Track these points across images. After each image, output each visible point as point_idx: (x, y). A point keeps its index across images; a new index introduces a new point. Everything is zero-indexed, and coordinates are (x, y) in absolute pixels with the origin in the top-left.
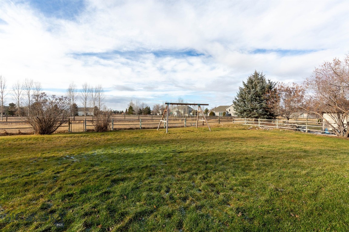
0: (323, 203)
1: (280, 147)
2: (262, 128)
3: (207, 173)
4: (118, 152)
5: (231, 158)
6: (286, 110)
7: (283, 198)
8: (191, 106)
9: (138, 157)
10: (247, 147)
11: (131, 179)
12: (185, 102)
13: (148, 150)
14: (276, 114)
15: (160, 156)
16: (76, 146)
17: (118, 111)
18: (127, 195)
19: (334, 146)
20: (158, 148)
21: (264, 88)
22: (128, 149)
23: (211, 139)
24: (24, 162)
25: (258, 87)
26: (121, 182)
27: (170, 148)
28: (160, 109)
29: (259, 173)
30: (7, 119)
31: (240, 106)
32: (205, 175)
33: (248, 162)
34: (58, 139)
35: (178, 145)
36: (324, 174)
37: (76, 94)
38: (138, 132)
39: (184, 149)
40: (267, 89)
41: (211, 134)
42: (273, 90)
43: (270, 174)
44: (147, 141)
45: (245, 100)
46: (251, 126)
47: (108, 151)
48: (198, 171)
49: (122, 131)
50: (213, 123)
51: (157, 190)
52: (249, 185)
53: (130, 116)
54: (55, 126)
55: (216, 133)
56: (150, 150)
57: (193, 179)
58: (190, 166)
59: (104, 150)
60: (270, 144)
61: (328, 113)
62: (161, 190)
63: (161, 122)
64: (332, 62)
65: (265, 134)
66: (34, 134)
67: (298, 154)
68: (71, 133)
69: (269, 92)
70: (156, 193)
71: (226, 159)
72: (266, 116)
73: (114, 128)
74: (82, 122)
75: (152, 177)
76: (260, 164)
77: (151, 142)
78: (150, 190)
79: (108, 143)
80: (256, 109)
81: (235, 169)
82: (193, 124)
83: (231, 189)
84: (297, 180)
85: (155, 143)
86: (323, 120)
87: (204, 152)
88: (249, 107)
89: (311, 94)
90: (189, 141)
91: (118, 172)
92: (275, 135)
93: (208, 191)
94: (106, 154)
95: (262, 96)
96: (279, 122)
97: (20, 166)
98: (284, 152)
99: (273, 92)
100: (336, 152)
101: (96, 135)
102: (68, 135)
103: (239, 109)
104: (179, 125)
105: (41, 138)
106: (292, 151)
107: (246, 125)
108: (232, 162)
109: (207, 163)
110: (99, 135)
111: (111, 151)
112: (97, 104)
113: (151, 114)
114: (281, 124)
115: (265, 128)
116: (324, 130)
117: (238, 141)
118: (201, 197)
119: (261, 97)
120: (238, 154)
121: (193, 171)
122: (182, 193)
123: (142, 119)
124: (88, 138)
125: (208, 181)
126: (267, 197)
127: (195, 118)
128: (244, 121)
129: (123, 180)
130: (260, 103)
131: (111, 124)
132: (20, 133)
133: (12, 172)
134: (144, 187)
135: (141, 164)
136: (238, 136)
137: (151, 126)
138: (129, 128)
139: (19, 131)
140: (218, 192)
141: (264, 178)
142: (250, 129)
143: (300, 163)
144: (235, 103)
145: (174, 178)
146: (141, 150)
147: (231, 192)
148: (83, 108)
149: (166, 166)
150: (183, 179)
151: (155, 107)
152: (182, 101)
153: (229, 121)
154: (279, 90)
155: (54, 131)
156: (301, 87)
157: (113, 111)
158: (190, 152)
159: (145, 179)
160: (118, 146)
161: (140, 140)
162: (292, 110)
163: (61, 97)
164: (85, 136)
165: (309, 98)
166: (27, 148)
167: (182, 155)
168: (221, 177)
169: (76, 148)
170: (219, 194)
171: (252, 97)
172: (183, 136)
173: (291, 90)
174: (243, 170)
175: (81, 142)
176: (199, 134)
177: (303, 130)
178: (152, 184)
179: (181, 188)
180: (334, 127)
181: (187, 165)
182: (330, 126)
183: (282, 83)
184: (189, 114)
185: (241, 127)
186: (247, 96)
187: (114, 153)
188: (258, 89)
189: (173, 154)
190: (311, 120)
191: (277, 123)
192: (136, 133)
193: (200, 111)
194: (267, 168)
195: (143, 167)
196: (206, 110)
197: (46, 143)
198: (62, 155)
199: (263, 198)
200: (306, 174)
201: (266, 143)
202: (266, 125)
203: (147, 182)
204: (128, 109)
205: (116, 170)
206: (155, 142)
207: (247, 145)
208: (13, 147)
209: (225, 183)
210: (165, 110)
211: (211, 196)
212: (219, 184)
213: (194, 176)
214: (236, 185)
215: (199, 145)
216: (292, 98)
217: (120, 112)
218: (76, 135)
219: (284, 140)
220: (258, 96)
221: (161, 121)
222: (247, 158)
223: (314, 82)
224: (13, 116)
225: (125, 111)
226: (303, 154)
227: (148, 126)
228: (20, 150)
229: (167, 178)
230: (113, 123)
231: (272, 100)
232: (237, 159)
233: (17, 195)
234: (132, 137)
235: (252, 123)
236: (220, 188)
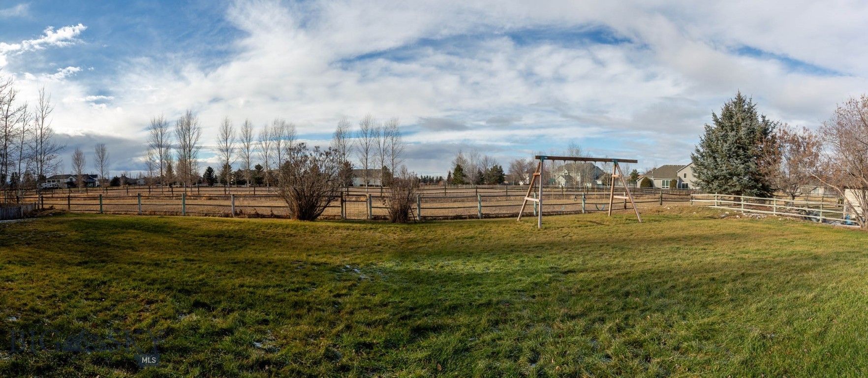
0: (832, 346)
1: (776, 253)
2: (746, 216)
3: (626, 318)
4: (429, 268)
5: (680, 280)
6: (792, 180)
7: (773, 352)
8: (598, 164)
9: (472, 282)
10: (716, 256)
11: (452, 329)
12: (584, 155)
13: (494, 266)
14: (773, 187)
15: (521, 280)
16: (359, 248)
17: (432, 177)
18: (444, 362)
19: (855, 244)
20: (517, 262)
21: (753, 131)
22: (450, 262)
23: (642, 241)
24: (286, 265)
25: (743, 129)
26: (432, 334)
27: (546, 263)
28: (526, 170)
29: (734, 308)
30: (255, 191)
31: (706, 168)
32: (622, 321)
33: (714, 287)
34: (326, 231)
35: (565, 254)
36: (838, 294)
37: (350, 142)
38: (475, 224)
39: (578, 264)
40: (758, 135)
41: (641, 228)
42: (769, 137)
43: (754, 307)
44: (492, 246)
45: (716, 155)
46: (727, 210)
47: (407, 266)
48: (605, 315)
49: (439, 223)
50: (647, 204)
51: (509, 357)
52: (714, 336)
53: (458, 189)
54: (320, 206)
55: (653, 227)
56: (497, 266)
57: (594, 333)
58: (587, 304)
59: (401, 263)
60: (760, 248)
61: (851, 188)
62: (518, 358)
63: (527, 201)
64: (860, 100)
65: (752, 226)
66: (290, 218)
67: (804, 263)
68: (346, 221)
69: (762, 142)
70: (507, 364)
71: (670, 284)
72: (755, 191)
73: (421, 215)
74: (363, 199)
75: (501, 326)
76: (737, 290)
77: (503, 249)
78: (494, 355)
79: (410, 247)
80: (738, 175)
81: (688, 305)
82: (600, 207)
83: (677, 348)
84: (799, 312)
85: (512, 251)
86: (845, 201)
87: (624, 271)
88: (724, 169)
89: (829, 152)
90: (590, 245)
91: (426, 311)
92: (769, 229)
93: (626, 357)
94: (403, 271)
95: (749, 147)
96: (778, 203)
97: (283, 272)
98: (783, 262)
99: (770, 141)
100: (857, 255)
101: (392, 228)
102: (342, 225)
103: (703, 174)
104: (570, 208)
105: (301, 226)
106: (796, 259)
107: (717, 209)
108: (682, 289)
109: (627, 294)
110: (399, 229)
111: (413, 266)
112: (388, 163)
113: (506, 182)
114: (781, 206)
115: (753, 215)
116: (845, 219)
117: (698, 243)
118: (609, 371)
119: (748, 150)
120: (696, 271)
121: (595, 315)
122: (567, 365)
123: (482, 194)
124: (378, 235)
125: (628, 334)
126: (745, 354)
127: (607, 193)
128: (713, 201)
129: (437, 329)
130: (746, 162)
131: (414, 206)
132: (273, 216)
133: (275, 279)
134: (481, 349)
135: (477, 297)
136: (699, 232)
137: (504, 212)
138: (455, 214)
139: (271, 211)
140: (647, 359)
141: (742, 316)
142: (724, 217)
143: (806, 280)
144: (695, 159)
145: (550, 330)
146: (478, 265)
147: (676, 354)
148: (361, 170)
149: (534, 303)
150: (571, 332)
151: (513, 166)
152: (578, 152)
153: (682, 200)
154: (781, 138)
155: (319, 215)
156: (816, 137)
157: (422, 177)
158: (592, 271)
159: (485, 330)
160: (429, 255)
161: (477, 243)
162: (802, 179)
163: (328, 150)
164: (371, 229)
165: (826, 160)
166: (285, 242)
167: (571, 279)
168: (656, 325)
169: (359, 252)
170: (649, 361)
171: (731, 149)
172: (577, 234)
173: (800, 141)
174: (704, 305)
175: (367, 241)
176: (615, 228)
177: (816, 218)
178: (499, 342)
179: (565, 352)
180: (858, 212)
181: (582, 301)
182: (852, 210)
183: (786, 124)
184: (594, 183)
185: (707, 213)
186: (720, 147)
187: (419, 271)
188: (743, 132)
189: (551, 275)
190: (829, 200)
191: (775, 205)
192: (470, 226)
193: (617, 175)
194: (749, 297)
195: (481, 305)
196: (633, 173)
197: (310, 236)
198: (338, 263)
199: (737, 359)
200: (812, 299)
201: (752, 246)
202: (755, 209)
203: (487, 337)
204: (452, 172)
205: (423, 307)
206: (512, 248)
207: (716, 252)
208: (268, 238)
209: (664, 336)
210: (535, 174)
211: (631, 368)
212: (652, 339)
213: (597, 325)
214: (686, 339)
215: (613, 254)
216: (801, 157)
217: (435, 179)
218: (355, 225)
219: (784, 239)
220: (743, 147)
221: (526, 198)
222: (713, 279)
223: (835, 131)
224: (260, 186)
225: (445, 177)
226: (811, 262)
227: (497, 211)
228: (277, 245)
229: (533, 331)
230: (419, 205)
231: (768, 159)
232: (693, 283)
233: (287, 321)
234: (459, 236)
235: (729, 205)
236: (652, 348)
